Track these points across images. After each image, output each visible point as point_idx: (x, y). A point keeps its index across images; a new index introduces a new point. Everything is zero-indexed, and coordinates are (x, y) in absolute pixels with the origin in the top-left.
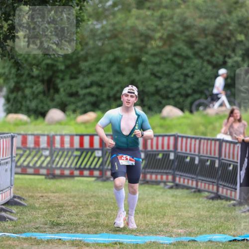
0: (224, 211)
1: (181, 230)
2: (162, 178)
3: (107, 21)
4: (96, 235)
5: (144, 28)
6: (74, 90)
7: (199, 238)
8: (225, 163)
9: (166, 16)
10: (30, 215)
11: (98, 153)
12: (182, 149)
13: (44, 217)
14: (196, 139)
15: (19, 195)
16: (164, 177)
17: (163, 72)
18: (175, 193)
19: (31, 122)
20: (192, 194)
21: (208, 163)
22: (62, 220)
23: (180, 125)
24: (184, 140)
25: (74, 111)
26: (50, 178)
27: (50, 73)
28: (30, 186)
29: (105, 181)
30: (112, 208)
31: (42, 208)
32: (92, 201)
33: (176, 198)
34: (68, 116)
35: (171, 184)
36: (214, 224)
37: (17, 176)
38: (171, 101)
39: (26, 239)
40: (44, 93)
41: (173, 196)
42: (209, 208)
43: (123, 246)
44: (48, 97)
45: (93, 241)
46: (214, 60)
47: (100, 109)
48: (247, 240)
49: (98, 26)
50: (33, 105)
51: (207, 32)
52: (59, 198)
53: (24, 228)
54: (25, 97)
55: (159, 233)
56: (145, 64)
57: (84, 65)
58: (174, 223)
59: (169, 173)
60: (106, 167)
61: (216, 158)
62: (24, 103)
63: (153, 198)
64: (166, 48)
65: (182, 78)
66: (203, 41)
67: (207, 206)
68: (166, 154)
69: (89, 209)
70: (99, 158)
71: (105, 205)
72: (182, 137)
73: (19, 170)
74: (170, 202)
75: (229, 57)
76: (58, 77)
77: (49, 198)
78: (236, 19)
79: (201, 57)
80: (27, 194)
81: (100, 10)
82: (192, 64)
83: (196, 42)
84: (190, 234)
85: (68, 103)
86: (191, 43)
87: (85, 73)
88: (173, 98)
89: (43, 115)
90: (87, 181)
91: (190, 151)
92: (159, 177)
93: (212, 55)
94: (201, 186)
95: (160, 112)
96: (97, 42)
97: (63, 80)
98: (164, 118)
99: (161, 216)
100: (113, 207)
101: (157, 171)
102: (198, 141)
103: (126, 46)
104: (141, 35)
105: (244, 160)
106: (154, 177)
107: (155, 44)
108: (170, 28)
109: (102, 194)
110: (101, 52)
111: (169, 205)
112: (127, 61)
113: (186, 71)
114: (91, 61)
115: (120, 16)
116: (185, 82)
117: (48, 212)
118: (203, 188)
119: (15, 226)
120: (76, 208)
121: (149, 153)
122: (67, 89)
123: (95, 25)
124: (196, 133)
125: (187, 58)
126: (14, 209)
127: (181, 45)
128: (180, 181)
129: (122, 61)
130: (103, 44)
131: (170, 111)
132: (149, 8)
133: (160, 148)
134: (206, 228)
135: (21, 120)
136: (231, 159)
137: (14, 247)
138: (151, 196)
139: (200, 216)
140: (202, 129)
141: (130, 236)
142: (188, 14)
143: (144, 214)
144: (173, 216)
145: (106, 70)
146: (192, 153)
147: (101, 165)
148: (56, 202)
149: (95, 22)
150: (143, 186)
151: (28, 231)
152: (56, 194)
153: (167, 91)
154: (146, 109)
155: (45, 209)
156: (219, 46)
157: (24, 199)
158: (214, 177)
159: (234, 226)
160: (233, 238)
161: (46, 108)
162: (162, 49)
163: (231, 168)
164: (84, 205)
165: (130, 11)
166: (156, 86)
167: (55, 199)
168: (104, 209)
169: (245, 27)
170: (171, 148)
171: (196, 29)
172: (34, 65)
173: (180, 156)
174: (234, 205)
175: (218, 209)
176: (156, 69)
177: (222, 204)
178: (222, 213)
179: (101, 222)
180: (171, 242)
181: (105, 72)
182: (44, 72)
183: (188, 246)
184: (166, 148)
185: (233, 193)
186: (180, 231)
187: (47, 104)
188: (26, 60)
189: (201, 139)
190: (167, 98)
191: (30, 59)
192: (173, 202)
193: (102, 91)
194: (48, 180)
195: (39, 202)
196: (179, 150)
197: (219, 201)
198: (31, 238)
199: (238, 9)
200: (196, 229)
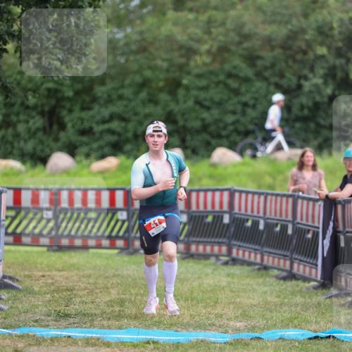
0: (301, 296)
1: (240, 324)
2: (212, 250)
3: (132, 27)
4: (121, 331)
5: (185, 38)
6: (86, 125)
7: (266, 335)
8: (302, 229)
9: (216, 21)
10: (26, 302)
11: (122, 215)
12: (240, 209)
13: (46, 306)
14: (260, 194)
15: (9, 274)
16: (216, 248)
17: (212, 100)
18: (232, 271)
19: (27, 171)
20: (256, 272)
21: (278, 229)
22: (71, 310)
23: (238, 174)
24: (244, 196)
25: (88, 156)
26: (54, 251)
27: (53, 102)
28: (27, 262)
29: (132, 254)
30: (142, 292)
31: (43, 292)
32: (114, 282)
33: (233, 278)
34: (78, 162)
35: (225, 259)
36: (287, 315)
37: (7, 248)
38: (225, 141)
39: (21, 336)
40: (44, 130)
41: (228, 275)
42: (280, 292)
43: (159, 346)
44: (50, 135)
45: (116, 339)
46: (284, 82)
47: (123, 153)
48: (333, 336)
49: (120, 35)
50: (29, 147)
51: (274, 43)
52: (67, 278)
53: (19, 321)
54: (17, 135)
55: (210, 328)
56: (187, 88)
57: (100, 91)
58: (230, 313)
59: (222, 243)
60: (133, 235)
61: (289, 221)
62: (16, 144)
63: (199, 278)
64: (216, 66)
65: (239, 108)
66: (268, 55)
67: (277, 289)
68: (219, 216)
69: (110, 293)
70: (123, 222)
71: (133, 288)
72: (241, 192)
73: (11, 239)
74: (224, 284)
75: (306, 78)
76: (64, 107)
77: (53, 279)
78: (314, 25)
79: (266, 79)
80: (22, 273)
81: (123, 12)
82: (253, 89)
83: (259, 57)
84: (253, 329)
85: (78, 144)
86: (251, 59)
87: (102, 101)
88: (227, 137)
89: (44, 160)
90: (106, 254)
91: (252, 211)
92: (208, 248)
93: (282, 76)
94: (269, 260)
95: (209, 156)
96: (118, 58)
97: (70, 111)
98: (214, 165)
99: (212, 304)
100: (144, 291)
101: (205, 240)
102: (262, 198)
103: (159, 62)
104: (181, 47)
105: (329, 224)
106: (201, 248)
107: (200, 61)
108: (221, 38)
109: (129, 273)
110: (124, 72)
111: (223, 288)
112: (161, 84)
113: (244, 99)
114: (110, 85)
115: (150, 20)
116: (244, 113)
117: (52, 299)
118: (270, 263)
119: (5, 318)
120: (91, 292)
121: (194, 214)
122: (76, 124)
123: (115, 33)
124: (259, 187)
125: (246, 80)
126: (5, 294)
127: (237, 62)
128: (238, 254)
129: (154, 85)
130: (127, 61)
131: (222, 155)
132: (191, 10)
133: (209, 208)
134: (276, 321)
135: (12, 169)
136: (310, 223)
137: (4, 348)
138: (197, 276)
139: (267, 303)
140: (268, 180)
141: (167, 332)
142: (246, 18)
143: (188, 300)
144: (229, 304)
145: (131, 97)
146: (255, 214)
147: (125, 232)
148: (64, 284)
149: (115, 30)
150: (186, 261)
151: (24, 325)
152: (62, 273)
153: (218, 127)
154: (189, 152)
155: (48, 294)
156: (290, 63)
157: (17, 280)
158: (286, 249)
159: (316, 317)
160: (314, 335)
161: (47, 150)
162: (211, 68)
163: (310, 236)
164: (103, 288)
165: (164, 14)
166: (203, 120)
167: (61, 279)
168: (131, 294)
169: (327, 36)
170: (225, 208)
171: (258, 40)
172: (30, 90)
173: (238, 218)
174: (315, 288)
175: (293, 293)
176: (202, 95)
177: (298, 286)
178: (299, 299)
179: (128, 311)
180: (225, 340)
181: (130, 100)
182: (44, 101)
183: (250, 346)
184: (217, 208)
185: (314, 271)
186: (238, 324)
187: (48, 146)
188: (19, 84)
189: (267, 194)
190: (219, 136)
191: (23, 82)
192: (229, 283)
193: (126, 127)
194: (52, 254)
195: (39, 284)
196: (236, 210)
197: (294, 282)
198: (28, 335)
199: (318, 11)
200: (262, 323)
